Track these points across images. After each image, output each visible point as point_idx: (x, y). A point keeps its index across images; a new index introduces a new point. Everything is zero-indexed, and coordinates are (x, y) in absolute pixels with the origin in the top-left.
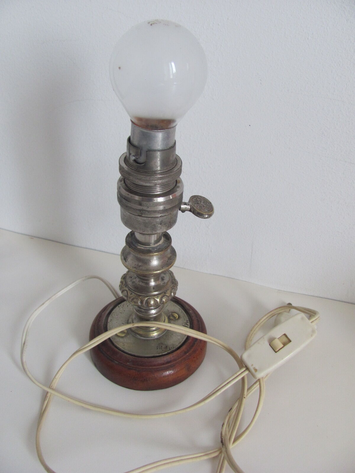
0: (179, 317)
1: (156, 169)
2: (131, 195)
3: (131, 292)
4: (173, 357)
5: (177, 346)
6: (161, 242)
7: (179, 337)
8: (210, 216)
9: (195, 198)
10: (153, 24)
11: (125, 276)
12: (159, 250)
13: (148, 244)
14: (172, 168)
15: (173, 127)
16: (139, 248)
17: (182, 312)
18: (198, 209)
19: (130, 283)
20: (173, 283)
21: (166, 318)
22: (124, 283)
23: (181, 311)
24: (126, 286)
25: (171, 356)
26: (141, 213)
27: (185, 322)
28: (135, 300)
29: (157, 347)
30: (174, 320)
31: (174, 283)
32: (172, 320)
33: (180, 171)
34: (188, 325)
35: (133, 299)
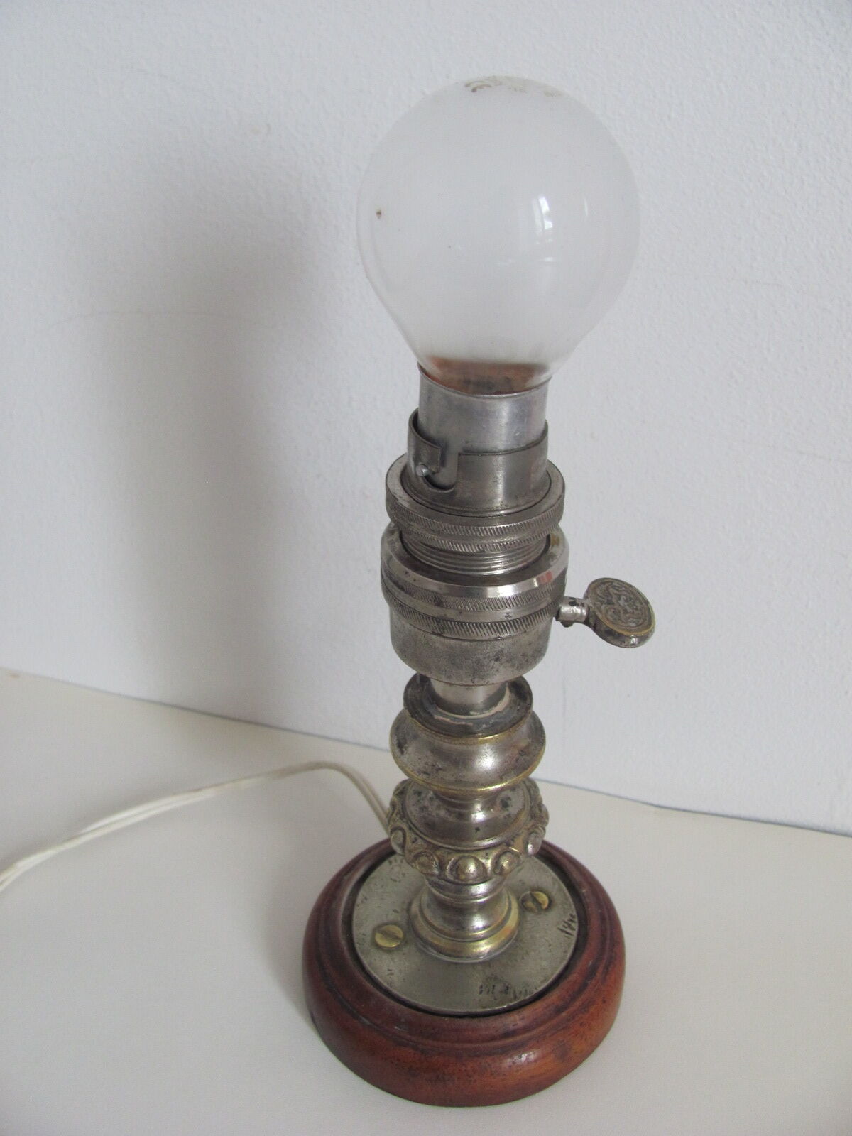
0: (551, 903)
1: (487, 506)
2: (413, 576)
3: (416, 836)
4: (523, 1019)
5: (536, 989)
6: (501, 706)
7: (544, 964)
8: (643, 639)
9: (604, 587)
10: (478, 90)
11: (404, 788)
12: (495, 727)
13: (465, 709)
14: (533, 503)
15: (537, 387)
16: (438, 720)
17: (560, 890)
18: (608, 620)
19: (413, 810)
20: (533, 816)
21: (515, 905)
22: (399, 807)
23: (557, 886)
24: (402, 818)
25: (517, 1017)
26: (441, 625)
27: (566, 920)
28: (423, 859)
29: (481, 987)
30: (536, 911)
31: (538, 815)
32: (530, 910)
33: (558, 511)
34: (572, 929)
35: (418, 856)
